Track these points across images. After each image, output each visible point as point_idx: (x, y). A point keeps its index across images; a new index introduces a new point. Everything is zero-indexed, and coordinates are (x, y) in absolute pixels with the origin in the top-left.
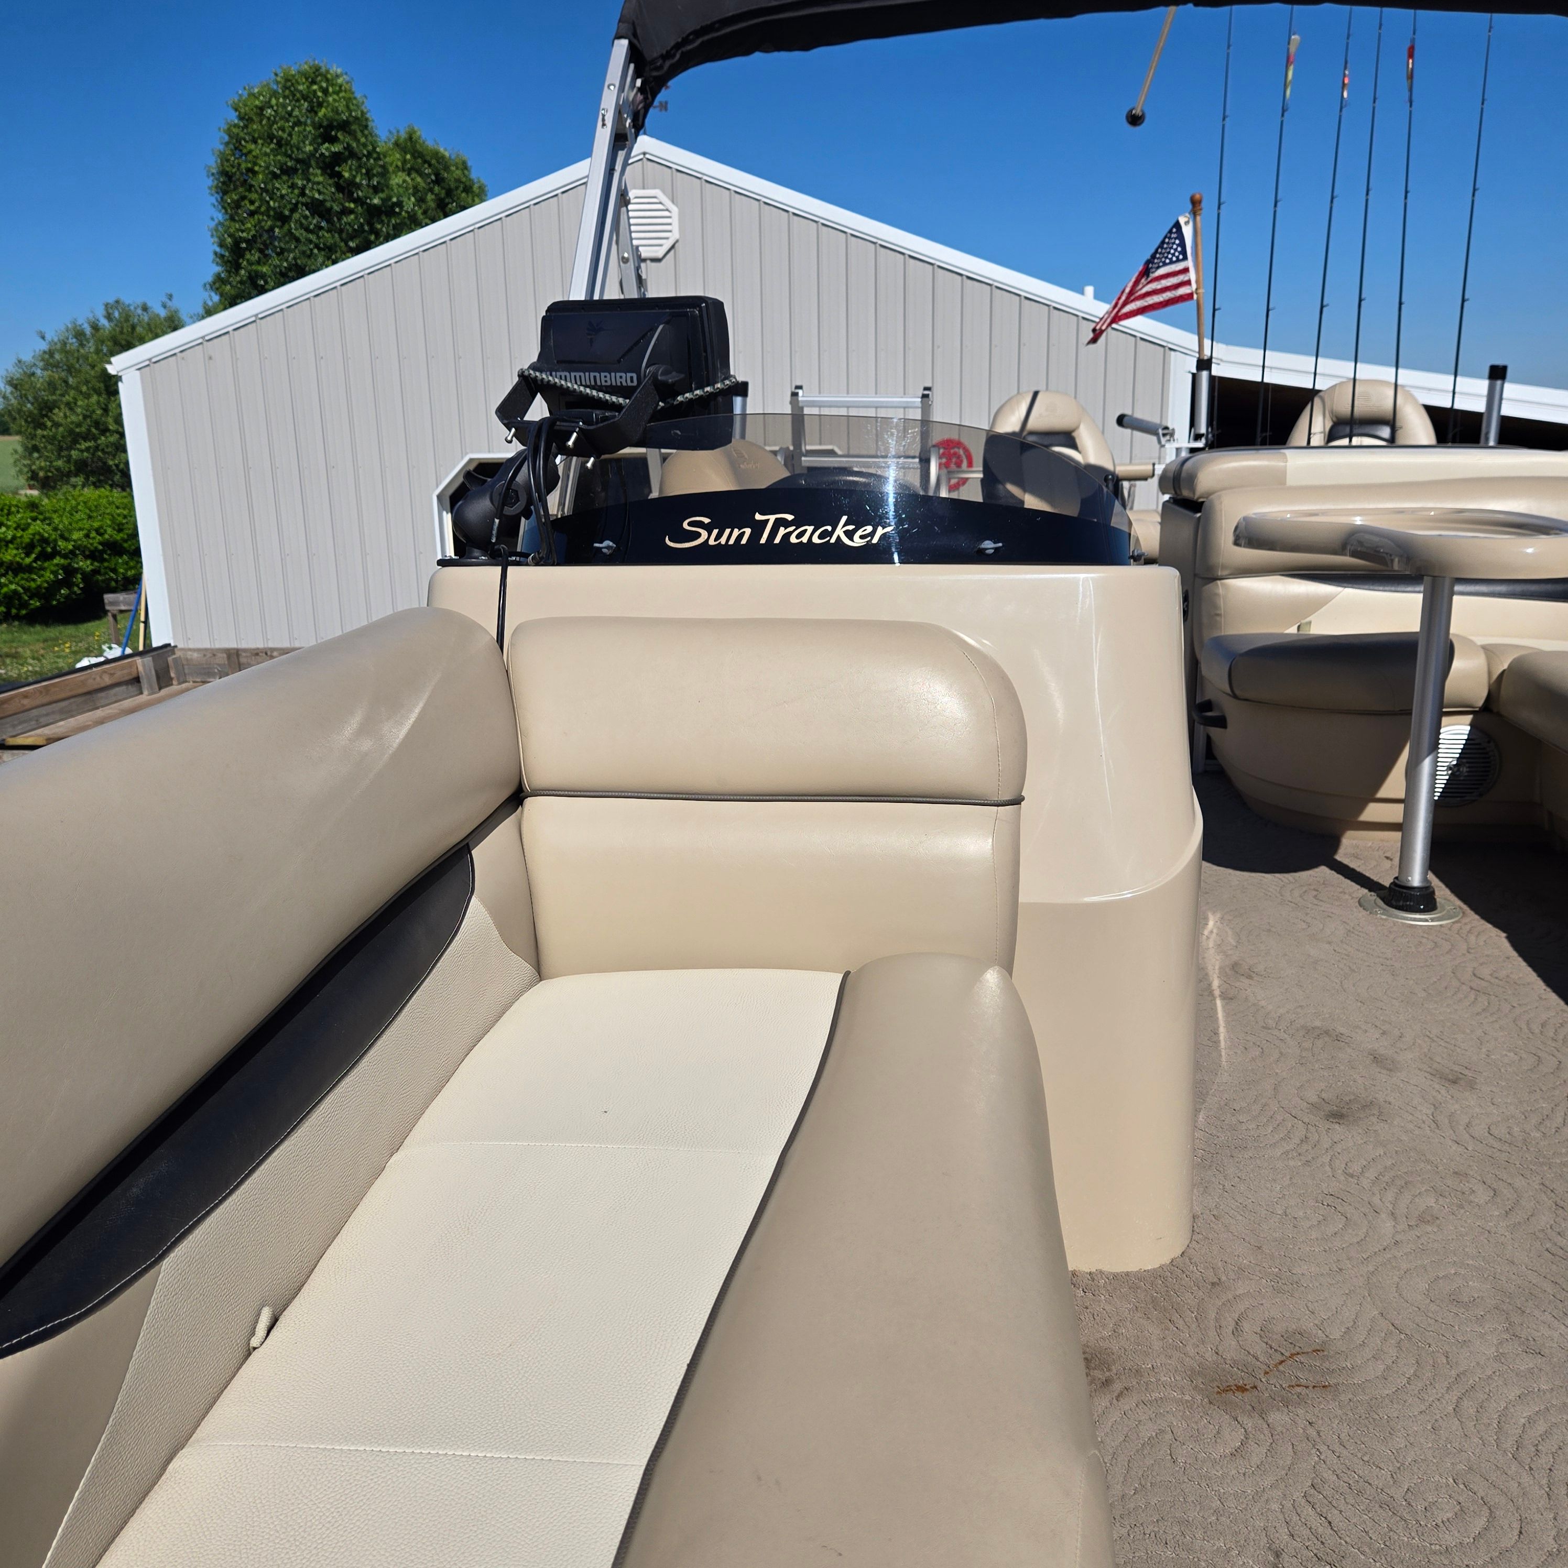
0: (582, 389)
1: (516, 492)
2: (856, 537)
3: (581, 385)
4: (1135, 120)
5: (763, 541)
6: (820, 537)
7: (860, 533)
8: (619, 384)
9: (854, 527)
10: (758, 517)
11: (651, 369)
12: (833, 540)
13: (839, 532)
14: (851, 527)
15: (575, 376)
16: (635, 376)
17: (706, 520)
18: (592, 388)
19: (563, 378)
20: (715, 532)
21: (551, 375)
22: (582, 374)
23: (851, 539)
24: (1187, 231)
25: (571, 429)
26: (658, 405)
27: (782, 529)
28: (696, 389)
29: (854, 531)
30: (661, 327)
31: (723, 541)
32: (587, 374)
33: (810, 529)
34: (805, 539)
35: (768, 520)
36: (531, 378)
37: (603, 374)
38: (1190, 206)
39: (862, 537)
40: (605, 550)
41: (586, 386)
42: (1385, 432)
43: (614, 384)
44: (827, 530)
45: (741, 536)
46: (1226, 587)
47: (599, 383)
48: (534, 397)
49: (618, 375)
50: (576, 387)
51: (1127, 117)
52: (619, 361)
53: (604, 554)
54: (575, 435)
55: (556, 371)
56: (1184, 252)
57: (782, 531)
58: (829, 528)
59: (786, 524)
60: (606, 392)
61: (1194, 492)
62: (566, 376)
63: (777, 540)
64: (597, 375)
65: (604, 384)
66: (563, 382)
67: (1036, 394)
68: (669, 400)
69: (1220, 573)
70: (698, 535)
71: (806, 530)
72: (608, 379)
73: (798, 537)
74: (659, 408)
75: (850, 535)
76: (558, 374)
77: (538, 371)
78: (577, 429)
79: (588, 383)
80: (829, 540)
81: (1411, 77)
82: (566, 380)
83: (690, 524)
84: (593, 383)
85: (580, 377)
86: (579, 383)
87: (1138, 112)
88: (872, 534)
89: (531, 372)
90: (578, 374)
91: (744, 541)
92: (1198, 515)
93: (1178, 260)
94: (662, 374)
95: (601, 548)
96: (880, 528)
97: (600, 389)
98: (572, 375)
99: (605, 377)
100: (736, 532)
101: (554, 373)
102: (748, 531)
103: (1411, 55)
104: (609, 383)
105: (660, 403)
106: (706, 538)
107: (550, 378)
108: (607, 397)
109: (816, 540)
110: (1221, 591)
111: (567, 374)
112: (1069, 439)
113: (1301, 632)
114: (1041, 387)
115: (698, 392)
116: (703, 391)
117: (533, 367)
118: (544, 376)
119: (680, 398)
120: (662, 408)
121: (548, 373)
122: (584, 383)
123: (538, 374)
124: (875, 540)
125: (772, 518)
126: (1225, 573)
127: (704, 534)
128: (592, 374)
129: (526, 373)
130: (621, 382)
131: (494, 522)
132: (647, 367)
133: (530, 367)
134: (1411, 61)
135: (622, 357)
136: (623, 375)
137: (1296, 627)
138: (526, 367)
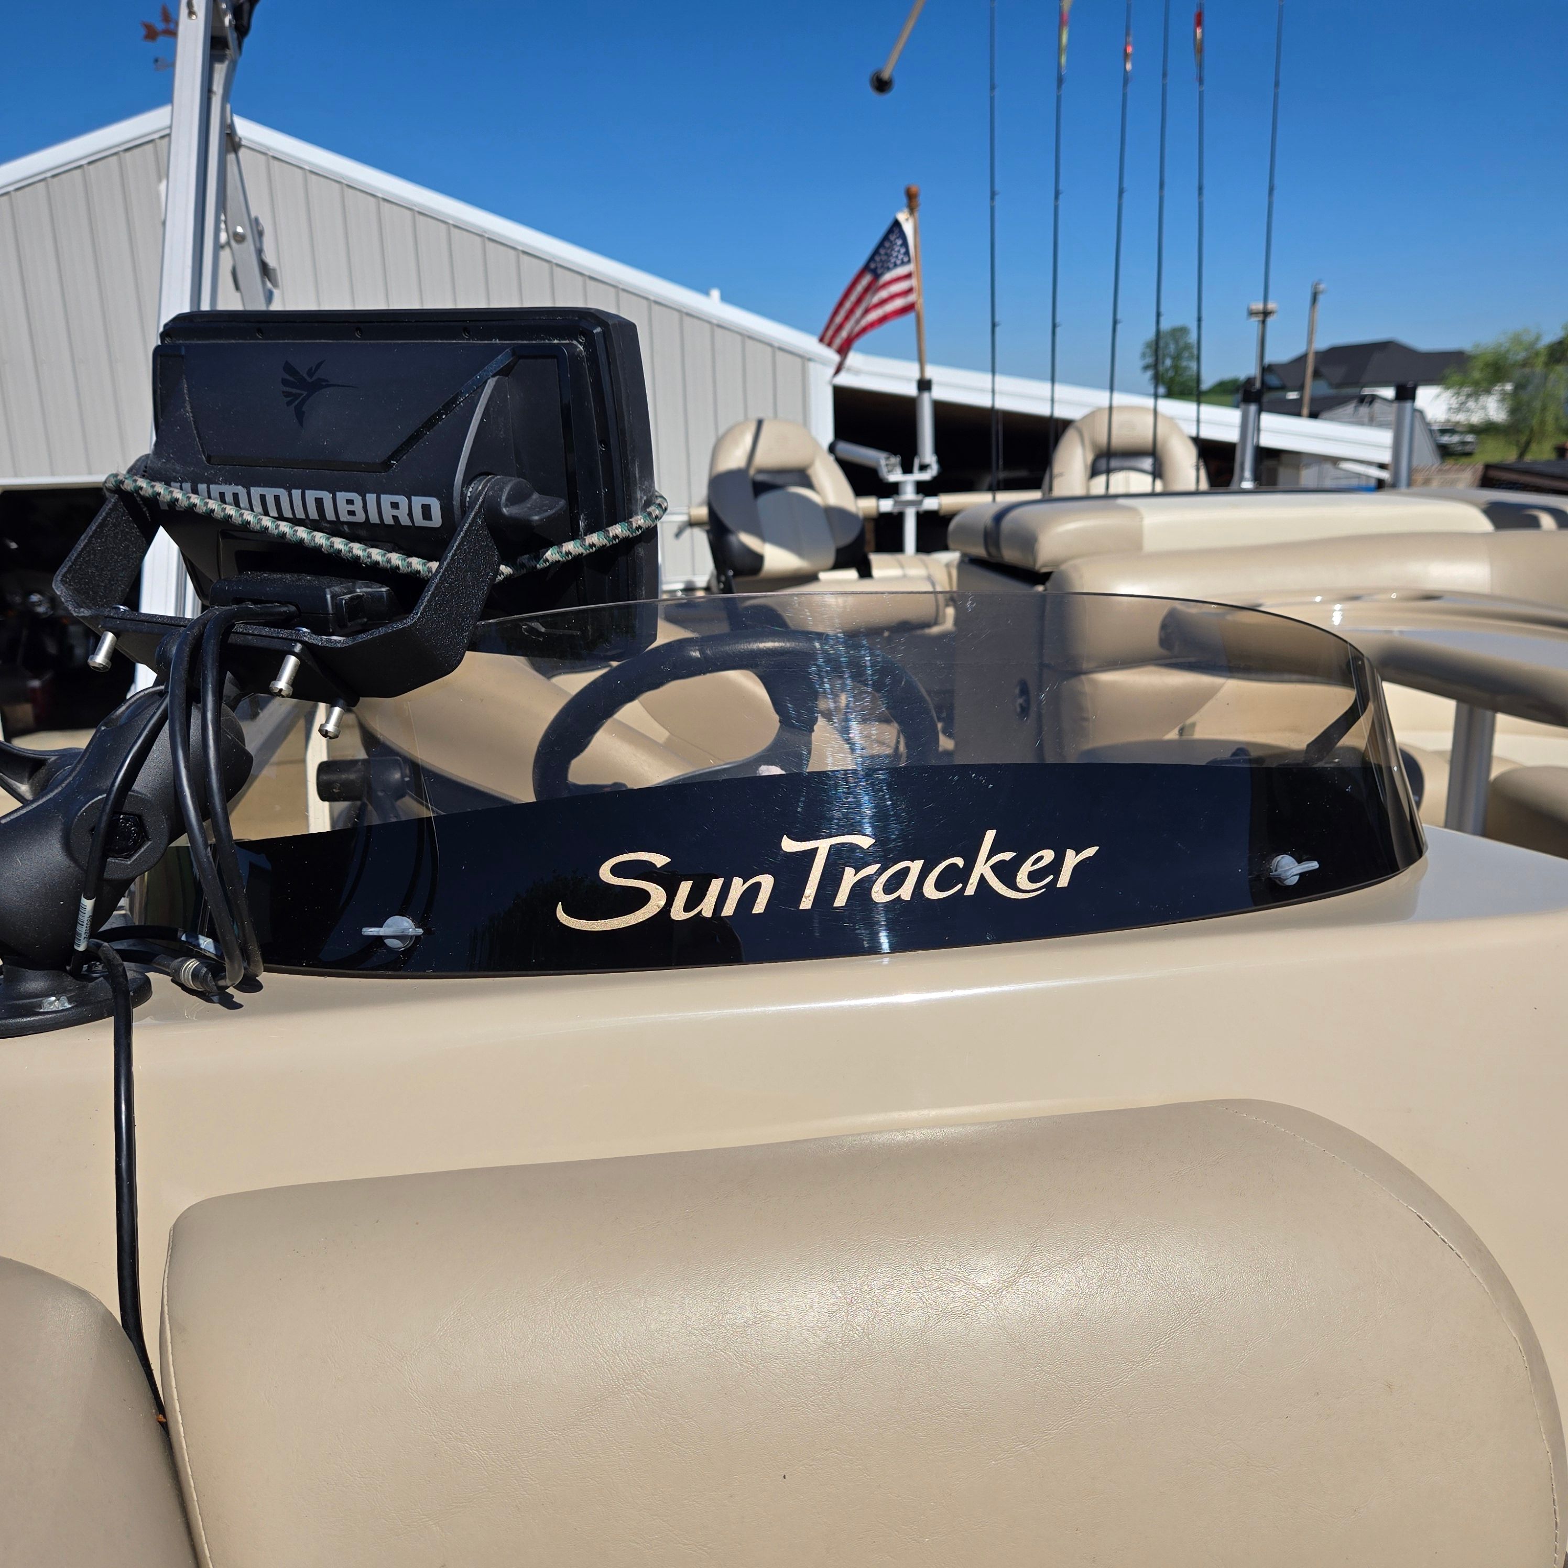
0: (284, 527)
1: (139, 821)
2: (1022, 879)
3: (281, 518)
4: (882, 85)
5: (806, 904)
6: (939, 886)
7: (1027, 867)
8: (389, 520)
9: (1013, 854)
10: (789, 845)
11: (478, 486)
12: (970, 890)
13: (982, 868)
14: (1008, 856)
15: (263, 498)
16: (435, 504)
17: (659, 860)
18: (314, 526)
19: (229, 498)
20: (685, 887)
21: (195, 491)
22: (282, 493)
23: (1011, 883)
24: (908, 228)
25: (277, 645)
26: (497, 572)
27: (849, 872)
28: (590, 530)
29: (1015, 865)
30: (491, 383)
31: (707, 908)
32: (296, 493)
33: (916, 866)
34: (906, 892)
35: (814, 851)
36: (143, 498)
37: (342, 496)
38: (904, 200)
39: (1034, 877)
40: (390, 943)
41: (295, 522)
42: (1147, 463)
43: (374, 518)
44: (954, 865)
45: (751, 894)
46: (1095, 683)
47: (330, 515)
48: (149, 538)
49: (386, 499)
50: (267, 522)
51: (872, 81)
52: (386, 465)
53: (391, 950)
54: (291, 663)
55: (209, 482)
56: (907, 253)
57: (850, 877)
58: (960, 862)
59: (855, 857)
60: (352, 538)
61: (1035, 561)
62: (236, 496)
63: (841, 900)
64: (326, 496)
65: (344, 517)
66: (231, 510)
67: (760, 423)
68: (524, 558)
69: (1085, 666)
70: (643, 898)
71: (906, 870)
72: (358, 506)
73: (890, 887)
74: (500, 578)
75: (1006, 872)
76: (215, 489)
77: (160, 480)
78: (298, 648)
79: (300, 514)
80: (964, 889)
81: (1199, 49)
82: (237, 504)
83: (617, 871)
84: (313, 514)
85: (277, 498)
86: (274, 513)
87: (886, 75)
88: (1055, 867)
89: (142, 483)
90: (270, 493)
91: (759, 907)
92: (1040, 588)
93: (903, 263)
94: (512, 500)
95: (380, 939)
96: (1070, 853)
97: (335, 529)
98: (256, 492)
99: (350, 502)
100: (738, 887)
101: (202, 487)
102: (767, 882)
103: (1199, 22)
104: (360, 517)
105: (502, 568)
106: (662, 903)
107: (195, 499)
108: (358, 549)
109: (930, 891)
110: (1087, 688)
111: (241, 490)
112: (803, 477)
113: (1184, 738)
114: (766, 414)
115: (595, 539)
116: (607, 537)
117: (142, 468)
118: (178, 494)
119: (552, 555)
120: (508, 578)
121: (188, 486)
122: (288, 513)
123: (160, 488)
124: (1064, 881)
125: (823, 846)
126: (1091, 665)
127: (658, 896)
128: (311, 495)
129: (129, 485)
130: (395, 518)
131: (77, 906)
132: (467, 481)
133: (133, 471)
134: (1199, 31)
135: (391, 457)
136: (402, 500)
137: (1176, 731)
138: (123, 471)
